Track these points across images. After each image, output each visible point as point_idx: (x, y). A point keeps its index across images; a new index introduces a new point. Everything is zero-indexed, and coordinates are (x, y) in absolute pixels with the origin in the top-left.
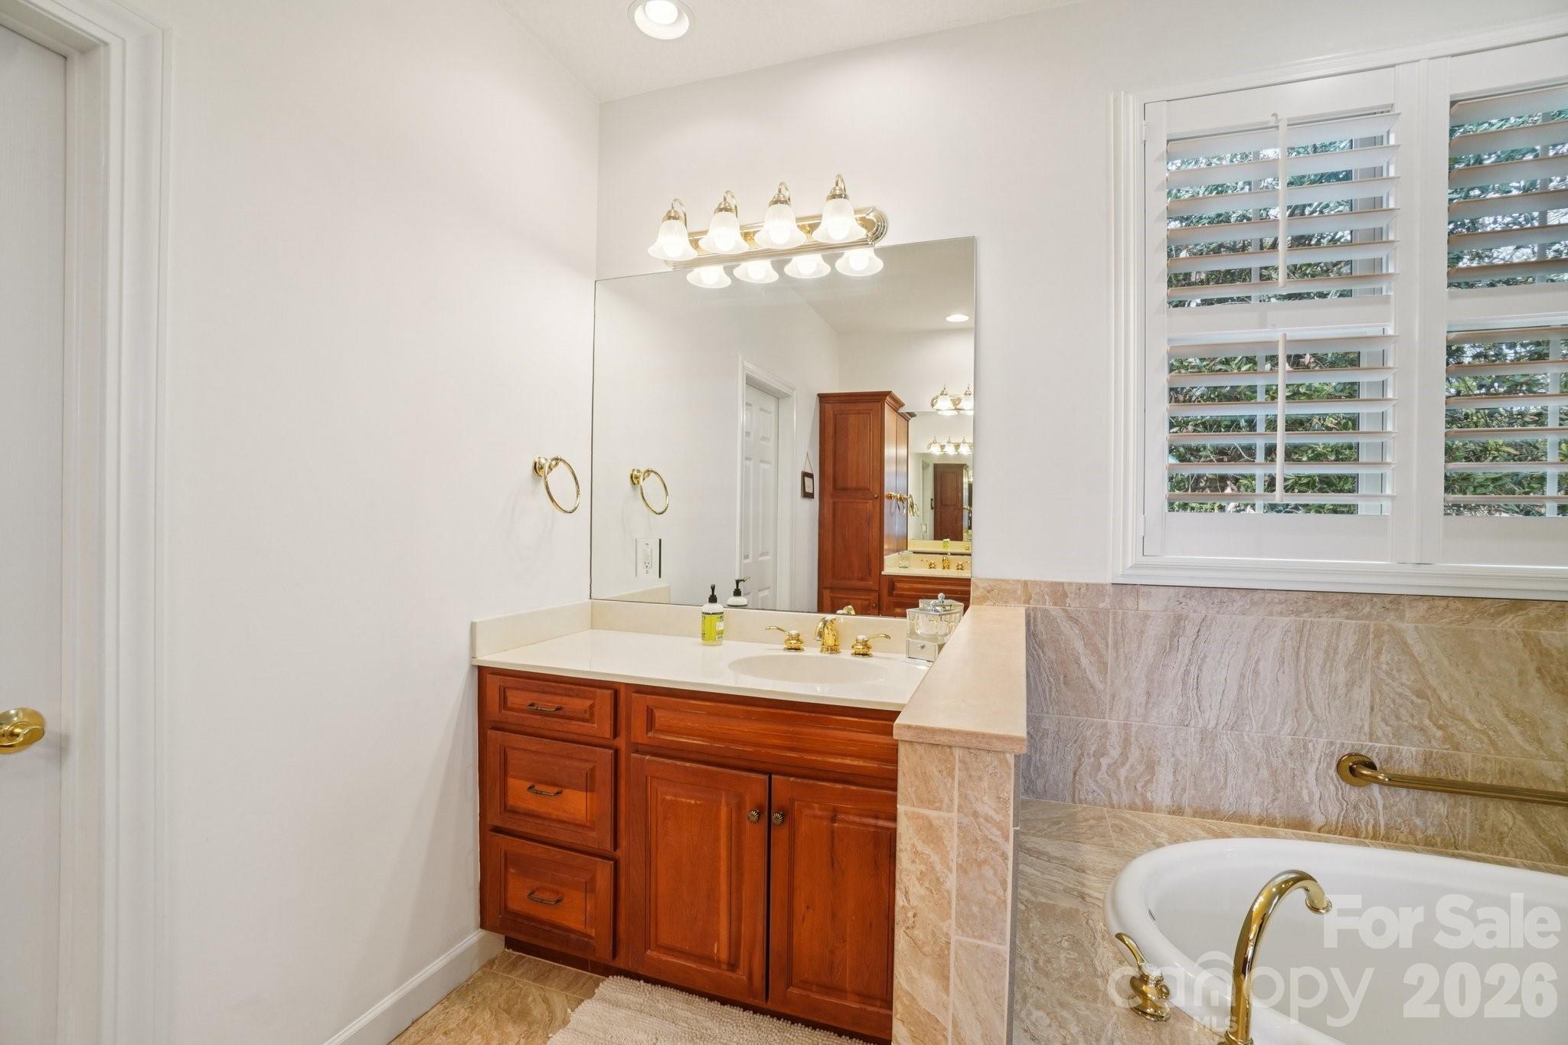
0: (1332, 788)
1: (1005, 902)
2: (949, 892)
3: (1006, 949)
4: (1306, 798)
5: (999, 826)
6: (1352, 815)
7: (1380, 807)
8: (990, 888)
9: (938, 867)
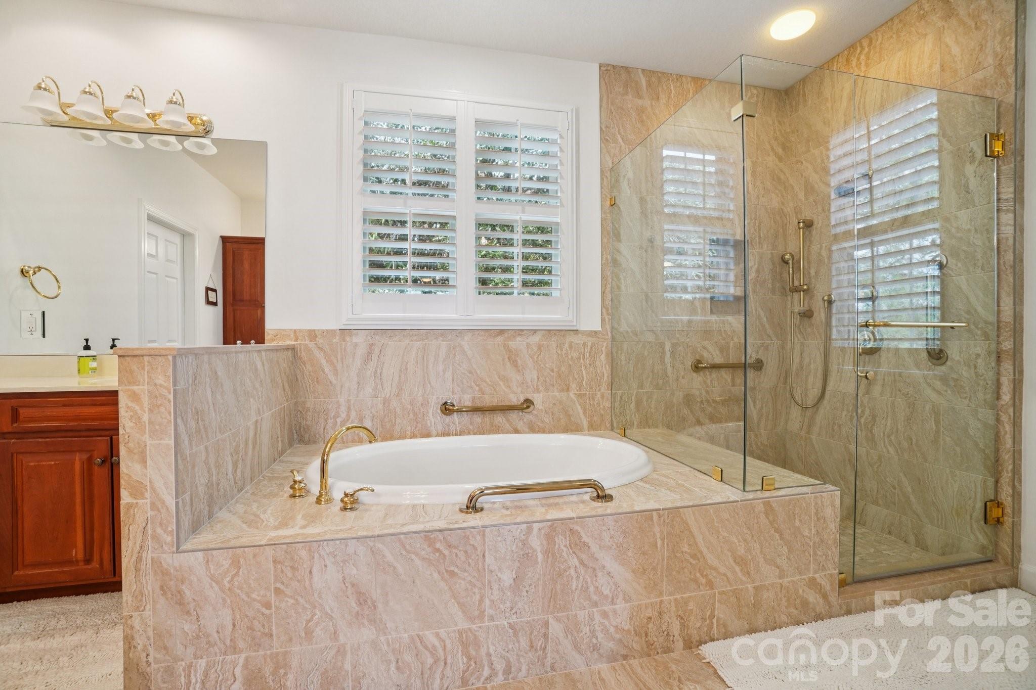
0: (439, 418)
1: (170, 421)
2: (144, 422)
3: (172, 442)
4: (429, 425)
5: (166, 388)
6: (447, 429)
7: (457, 423)
8: (163, 416)
9: (139, 412)
